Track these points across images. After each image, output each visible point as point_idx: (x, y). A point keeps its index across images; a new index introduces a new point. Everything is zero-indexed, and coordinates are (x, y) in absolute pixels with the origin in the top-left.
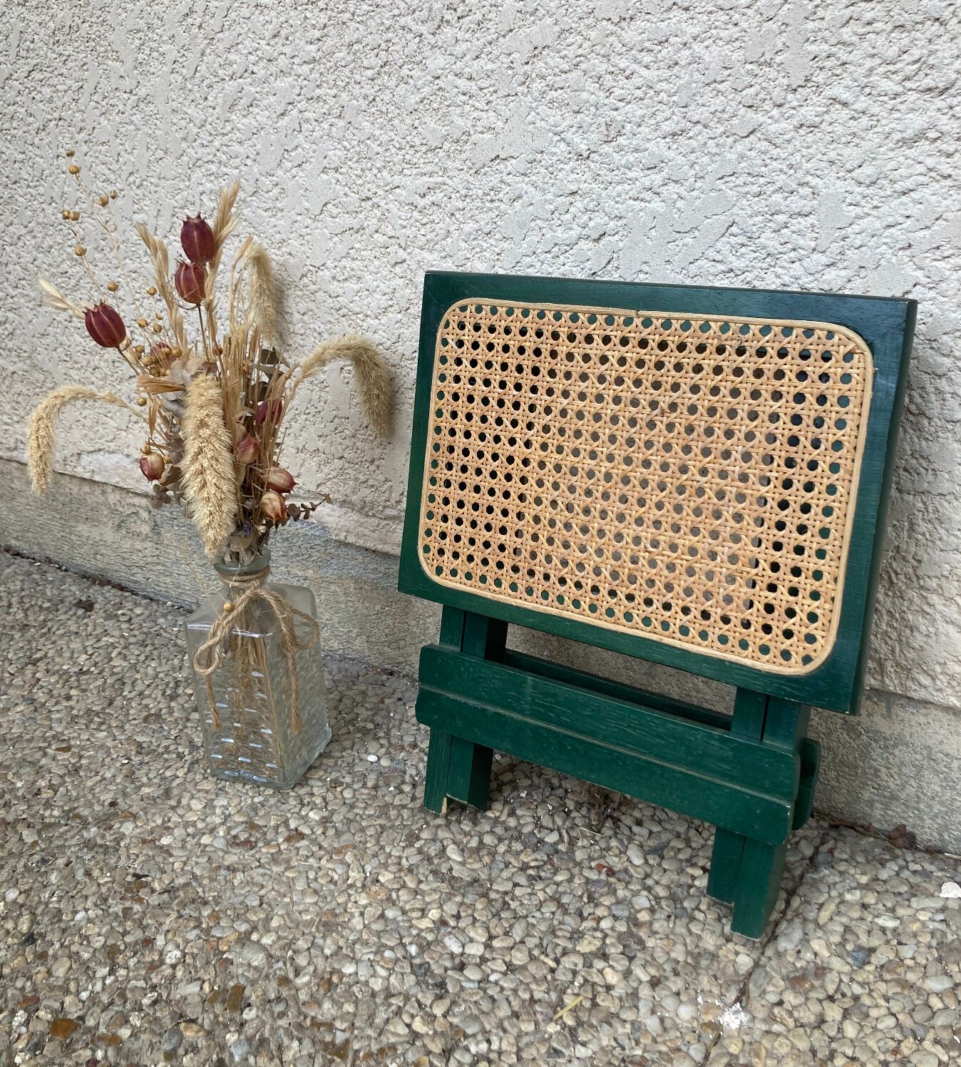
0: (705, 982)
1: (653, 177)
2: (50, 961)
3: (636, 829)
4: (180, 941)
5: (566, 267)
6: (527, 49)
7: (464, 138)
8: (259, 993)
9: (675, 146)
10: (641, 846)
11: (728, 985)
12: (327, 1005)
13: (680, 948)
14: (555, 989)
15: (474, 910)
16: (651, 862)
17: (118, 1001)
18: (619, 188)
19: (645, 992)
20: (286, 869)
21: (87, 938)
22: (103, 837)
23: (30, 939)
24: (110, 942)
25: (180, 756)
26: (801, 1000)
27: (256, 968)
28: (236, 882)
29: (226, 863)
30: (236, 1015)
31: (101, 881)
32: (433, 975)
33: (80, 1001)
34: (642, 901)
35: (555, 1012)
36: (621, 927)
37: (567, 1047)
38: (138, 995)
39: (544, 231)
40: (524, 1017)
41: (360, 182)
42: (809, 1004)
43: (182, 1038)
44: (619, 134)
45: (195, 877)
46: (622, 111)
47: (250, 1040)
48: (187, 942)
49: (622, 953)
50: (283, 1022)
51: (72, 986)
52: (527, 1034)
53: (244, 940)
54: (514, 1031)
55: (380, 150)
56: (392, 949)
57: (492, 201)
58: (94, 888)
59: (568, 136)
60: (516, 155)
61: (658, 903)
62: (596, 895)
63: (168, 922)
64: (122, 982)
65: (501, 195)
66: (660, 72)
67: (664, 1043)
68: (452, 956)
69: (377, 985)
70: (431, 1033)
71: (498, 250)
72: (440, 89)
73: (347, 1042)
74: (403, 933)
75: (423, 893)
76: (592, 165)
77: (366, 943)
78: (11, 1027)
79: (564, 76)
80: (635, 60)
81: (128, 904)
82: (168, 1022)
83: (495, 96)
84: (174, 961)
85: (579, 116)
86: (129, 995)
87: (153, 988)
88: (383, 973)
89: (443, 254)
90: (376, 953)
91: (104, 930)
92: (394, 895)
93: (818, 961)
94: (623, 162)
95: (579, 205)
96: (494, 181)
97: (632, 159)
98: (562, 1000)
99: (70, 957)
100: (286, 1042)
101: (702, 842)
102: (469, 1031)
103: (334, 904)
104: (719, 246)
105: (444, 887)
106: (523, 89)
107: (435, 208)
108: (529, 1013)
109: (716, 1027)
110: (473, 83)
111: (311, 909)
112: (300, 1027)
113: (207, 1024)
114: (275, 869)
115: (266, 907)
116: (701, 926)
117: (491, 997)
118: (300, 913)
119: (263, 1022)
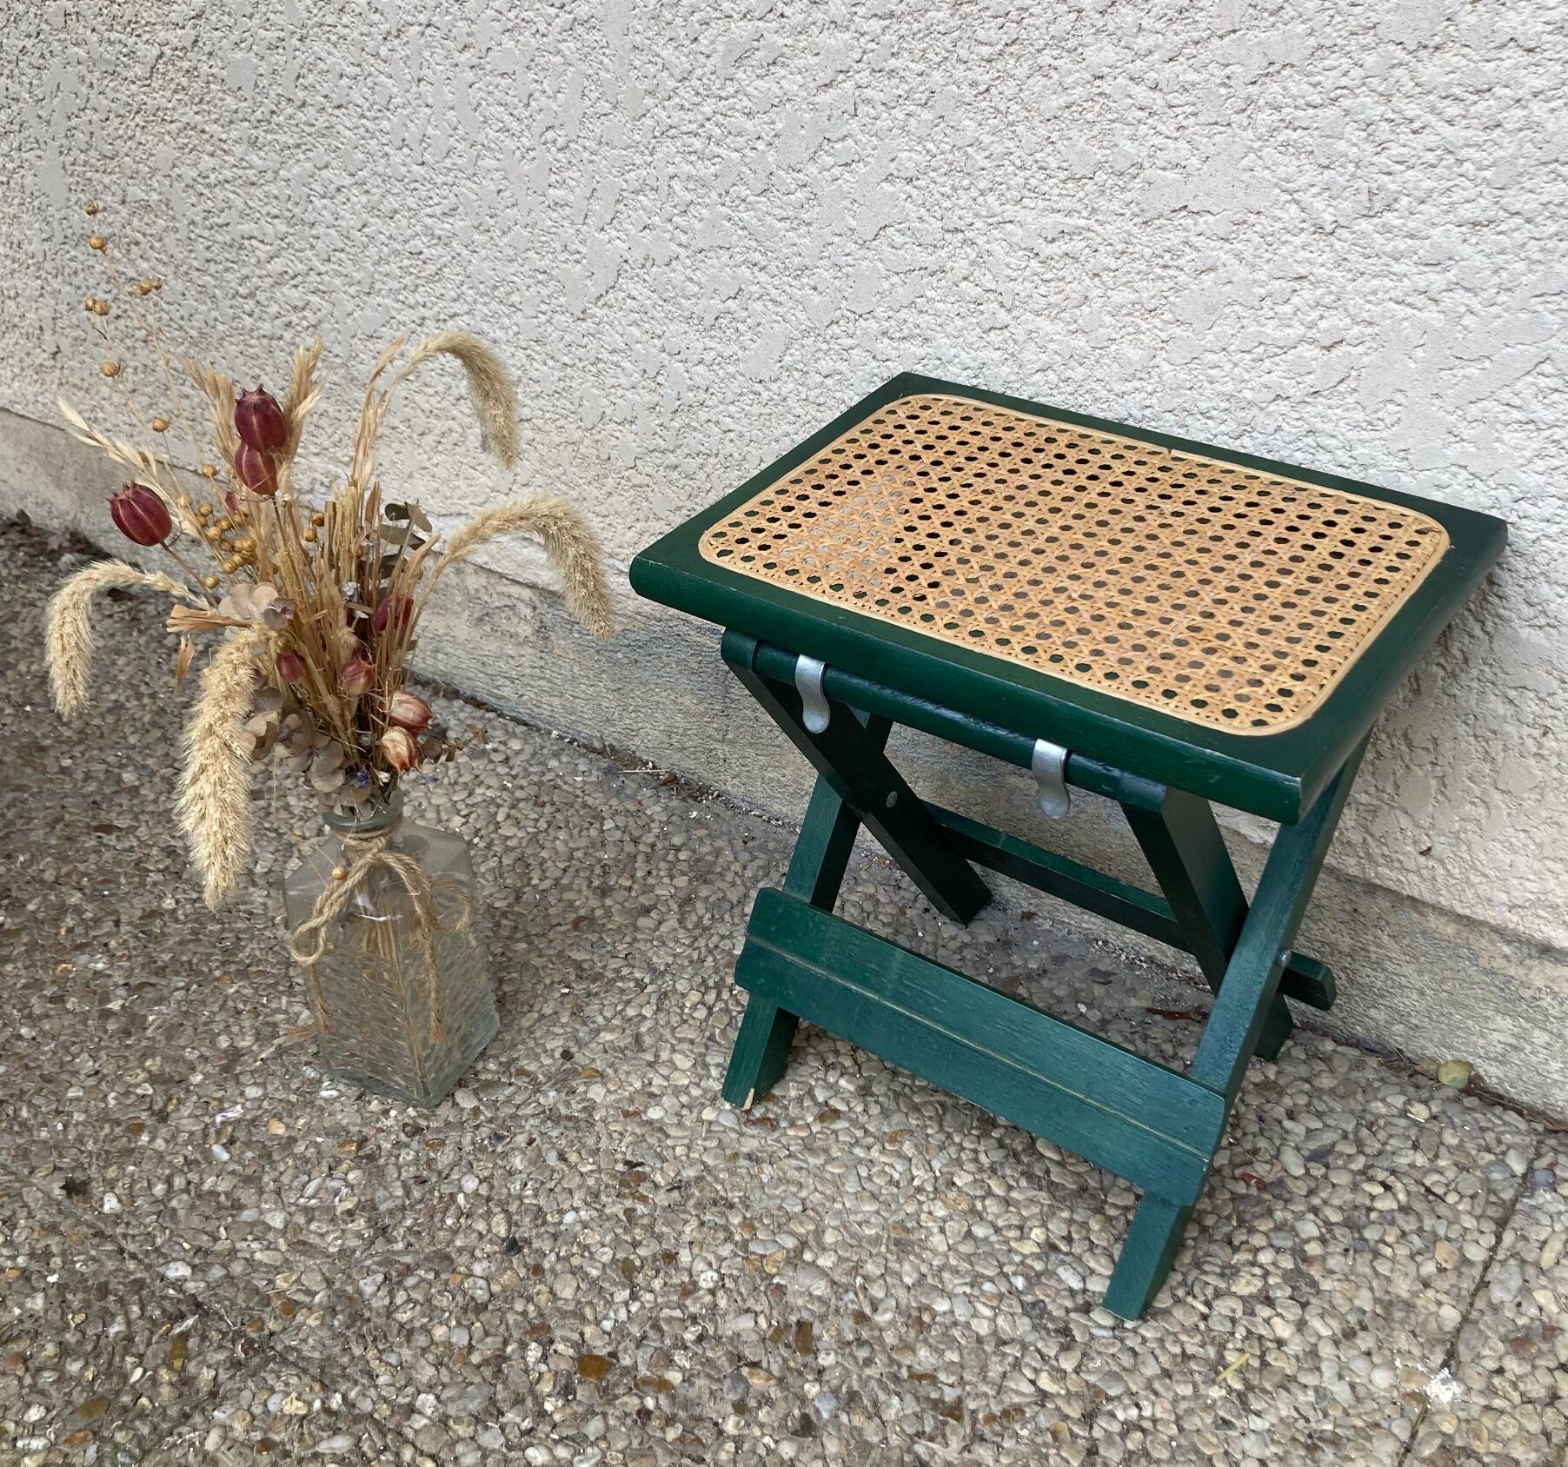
0: (1402, 1341)
1: (1433, 277)
2: (548, 1275)
3: (1288, 1124)
4: (711, 1258)
5: (1273, 377)
6: (1257, 65)
7: (1133, 171)
8: (833, 1333)
9: (1474, 240)
10: (1298, 1149)
11: (1432, 1343)
12: (923, 1352)
13: (1365, 1293)
14: (1213, 1343)
15: (1089, 1230)
16: (1314, 1172)
17: (652, 1334)
18: (1376, 282)
19: (1326, 1350)
20: (826, 1162)
21: (586, 1247)
22: (568, 1105)
23: (513, 1246)
24: (620, 1255)
25: (641, 985)
26: (1527, 1368)
27: (819, 1298)
28: (765, 1179)
29: (745, 1150)
30: (809, 1359)
31: (584, 1170)
32: (1052, 1319)
33: (604, 1332)
34: (1309, 1228)
35: (1217, 1373)
36: (1287, 1263)
37: (1239, 1417)
38: (676, 1325)
39: (1245, 322)
40: (1177, 1377)
41: (947, 204)
42: (1537, 1373)
43: (748, 1386)
44: (1389, 208)
45: (707, 1167)
46: (1398, 178)
47: (835, 1392)
48: (721, 1260)
49: (1291, 1298)
50: (868, 1371)
51: (588, 1312)
52: (1184, 1398)
53: (794, 1259)
54: (1170, 1395)
55: (986, 164)
56: (991, 1280)
57: (1165, 267)
58: (577, 1179)
59: (1306, 198)
60: (1214, 209)
61: (1330, 1231)
62: (1248, 1217)
63: (689, 1231)
64: (651, 1309)
65: (1181, 262)
66: (1469, 133)
67: (1359, 1416)
68: (1072, 1292)
69: (983, 1328)
70: (1063, 1392)
71: (1164, 336)
72: (1100, 94)
73: (960, 1400)
74: (1003, 1259)
75: (1017, 1203)
76: (1338, 245)
77: (955, 1271)
78: (526, 1364)
79: (1311, 111)
80: (1432, 110)
81: (628, 1203)
82: (726, 1364)
83: (1192, 120)
84: (711, 1285)
85: (1326, 172)
86: (665, 1328)
87: (694, 1319)
88: (987, 1312)
89: (1073, 327)
90: (972, 1285)
91: (608, 1239)
92: (979, 1206)
93: (1545, 1319)
94: (1388, 249)
95: (1306, 294)
96: (1175, 239)
97: (1402, 247)
98: (1223, 1357)
99: (573, 1273)
100: (882, 1397)
101: (1378, 1146)
102: (1112, 1393)
103: (902, 1215)
104: (1519, 386)
105: (1043, 1197)
106: (1242, 119)
107: (1068, 261)
108: (1182, 1372)
109: (1422, 1398)
110: (1158, 95)
111: (873, 1220)
112: (896, 1378)
113: (775, 1369)
114: (812, 1161)
115: (811, 1213)
116: (1389, 1265)
117: (1132, 1350)
118: (860, 1224)
119: (847, 1370)
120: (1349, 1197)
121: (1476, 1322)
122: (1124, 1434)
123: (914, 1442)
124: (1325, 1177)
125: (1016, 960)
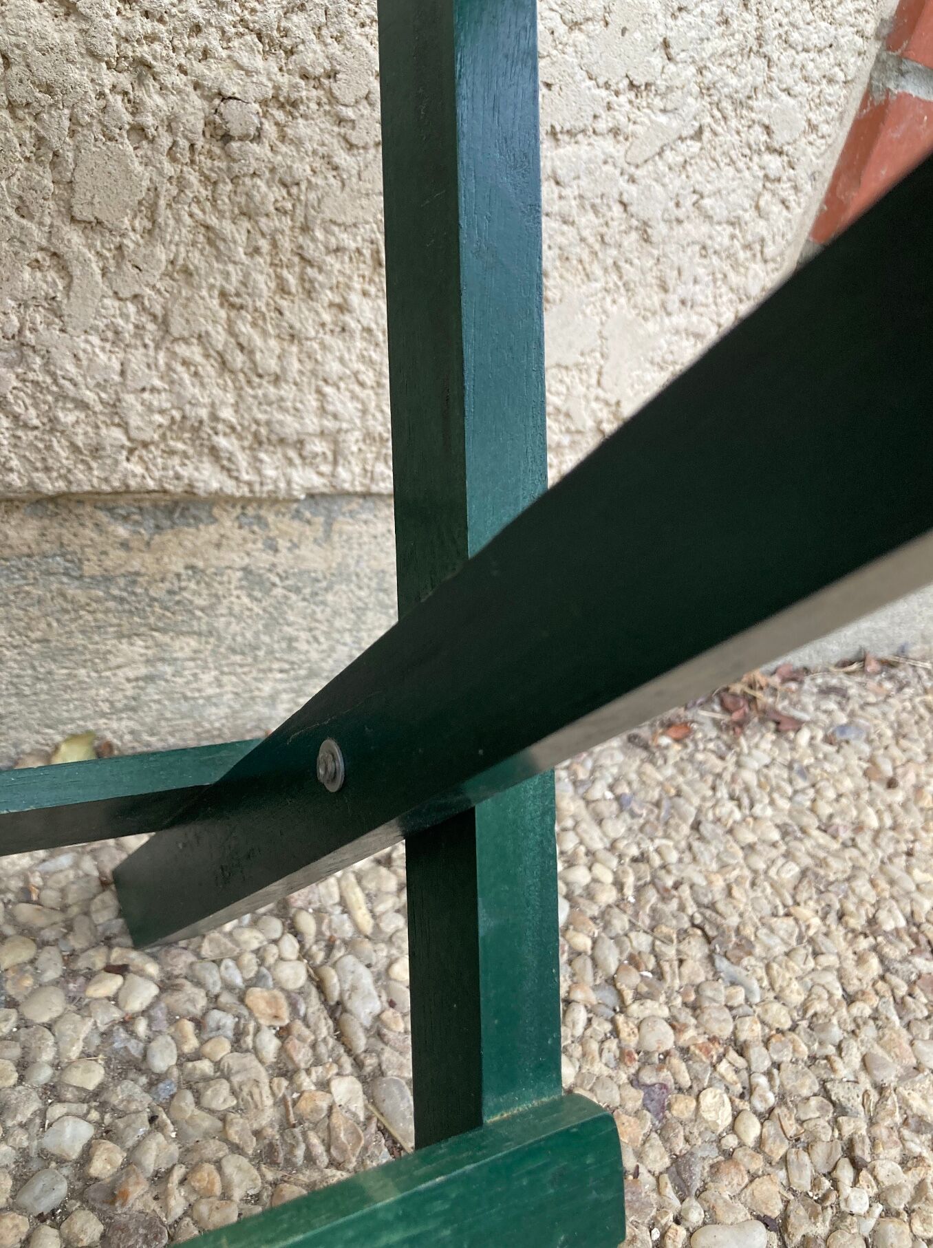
116: (224, 1087)
120: (86, 1028)
121: (380, 1072)
124: (24, 1023)
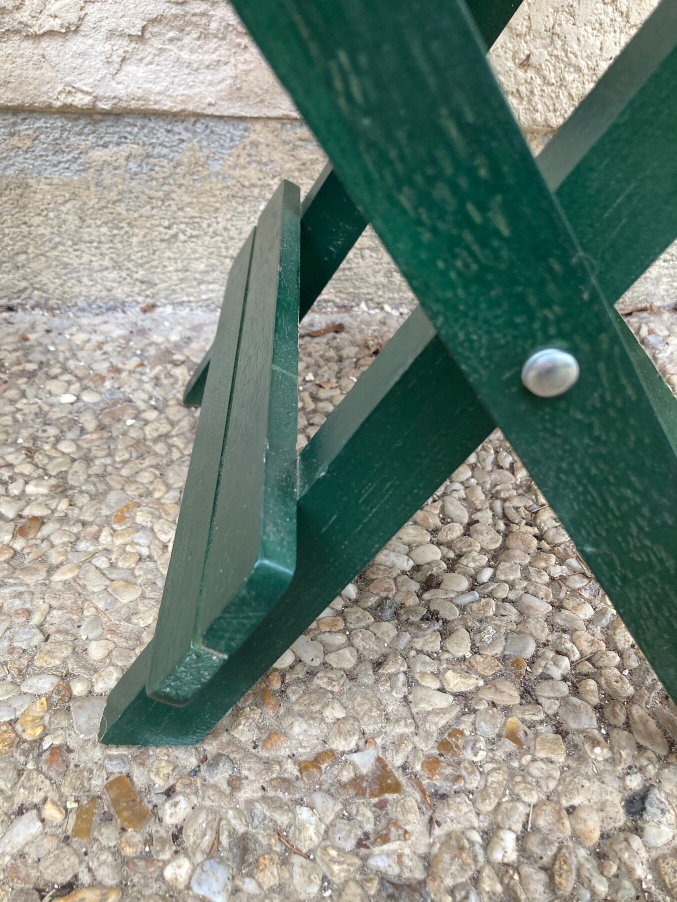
20: (50, 573)
30: (152, 827)
32: (408, 610)
40: (569, 604)
47: (214, 855)
50: (247, 793)
68: (409, 574)
70: (481, 683)
73: (380, 763)
88: (340, 639)
100: (283, 819)
102: (527, 654)
108: (570, 596)
111: (141, 608)
112: (285, 783)
113: (107, 876)
114: (31, 580)
115: (60, 637)
117: (505, 600)
118: (128, 620)
119: (211, 810)
122: (575, 690)
123: (365, 859)
125: (156, 338)
